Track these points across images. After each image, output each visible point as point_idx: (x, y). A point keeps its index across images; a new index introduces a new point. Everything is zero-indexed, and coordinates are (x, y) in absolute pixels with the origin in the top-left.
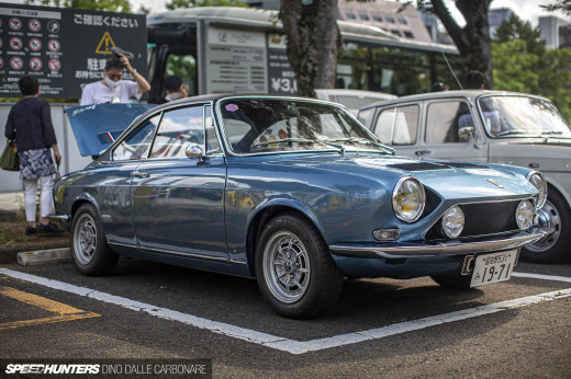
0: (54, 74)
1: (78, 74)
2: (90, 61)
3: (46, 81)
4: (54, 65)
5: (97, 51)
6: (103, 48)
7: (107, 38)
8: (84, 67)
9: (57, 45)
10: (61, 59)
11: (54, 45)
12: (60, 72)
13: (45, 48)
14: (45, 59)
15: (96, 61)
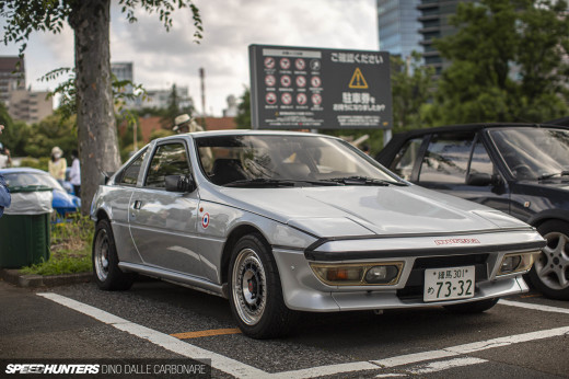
0: (316, 107)
1: (337, 107)
2: (345, 95)
3: (310, 114)
4: (316, 99)
5: (351, 86)
6: (355, 83)
7: (358, 74)
8: (340, 101)
9: (319, 81)
10: (322, 94)
11: (316, 82)
12: (321, 105)
13: (308, 85)
14: (309, 94)
15: (349, 95)
